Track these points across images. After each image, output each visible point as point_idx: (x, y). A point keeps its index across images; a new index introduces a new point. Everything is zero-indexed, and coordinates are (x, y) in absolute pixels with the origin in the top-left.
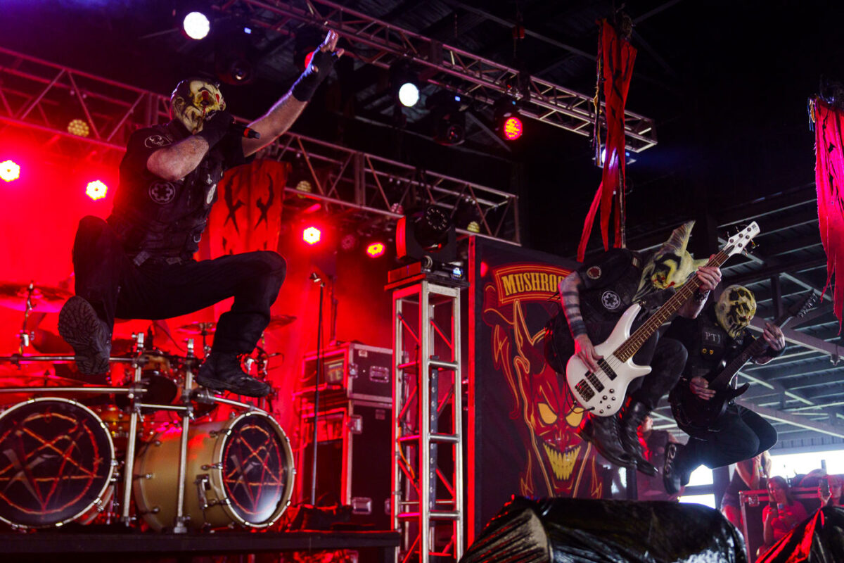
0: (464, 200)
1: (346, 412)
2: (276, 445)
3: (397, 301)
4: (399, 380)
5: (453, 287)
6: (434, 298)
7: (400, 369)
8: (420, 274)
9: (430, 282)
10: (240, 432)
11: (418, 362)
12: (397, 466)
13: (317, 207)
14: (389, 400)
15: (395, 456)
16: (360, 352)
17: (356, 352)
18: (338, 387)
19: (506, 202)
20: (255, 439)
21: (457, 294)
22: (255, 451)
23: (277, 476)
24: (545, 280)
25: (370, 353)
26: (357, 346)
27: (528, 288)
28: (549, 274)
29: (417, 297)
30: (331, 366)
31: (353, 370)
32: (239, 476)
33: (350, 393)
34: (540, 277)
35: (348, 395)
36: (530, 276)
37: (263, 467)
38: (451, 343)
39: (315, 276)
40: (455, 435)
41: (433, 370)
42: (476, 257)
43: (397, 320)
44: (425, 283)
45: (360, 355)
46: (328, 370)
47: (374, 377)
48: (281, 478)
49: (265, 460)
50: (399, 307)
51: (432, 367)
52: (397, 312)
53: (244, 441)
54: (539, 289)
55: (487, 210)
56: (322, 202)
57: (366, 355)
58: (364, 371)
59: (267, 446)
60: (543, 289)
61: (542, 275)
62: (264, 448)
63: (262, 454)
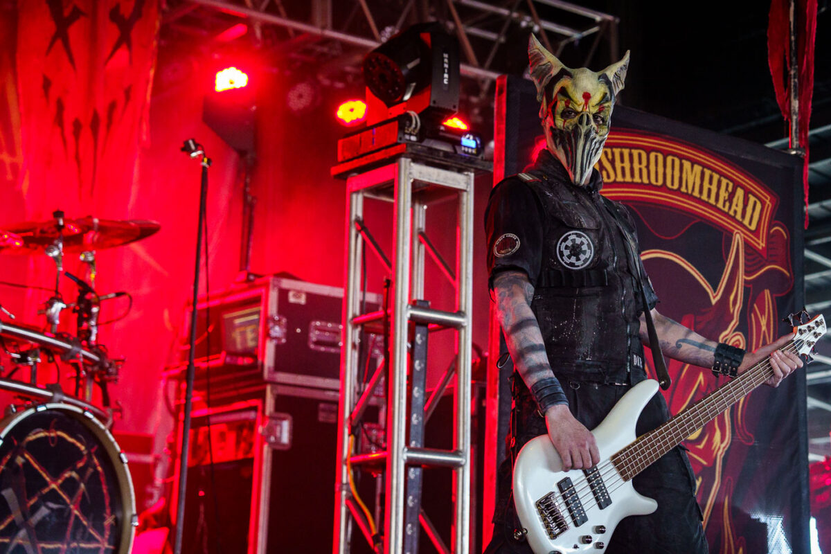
0: (518, 24)
1: (260, 408)
2: (100, 469)
3: (354, 196)
4: (354, 346)
5: (460, 171)
6: (422, 192)
7: (355, 325)
8: (397, 144)
9: (416, 159)
10: (24, 444)
11: (389, 311)
12: (343, 510)
13: (240, 29)
14: (334, 383)
15: (340, 491)
16: (291, 294)
17: (283, 294)
18: (246, 361)
19: (595, 29)
20: (56, 457)
21: (468, 184)
22: (54, 481)
23: (101, 531)
24: (640, 163)
25: (310, 296)
26: (286, 283)
27: (608, 177)
28: (648, 150)
29: (390, 189)
30: (237, 321)
31: (277, 328)
32: (18, 529)
33: (270, 372)
34: (631, 156)
35: (266, 375)
36: (613, 154)
37: (70, 512)
38: (454, 277)
39: (193, 147)
40: (457, 453)
41: (418, 329)
42: (507, 115)
43: (353, 232)
44: (405, 162)
45: (292, 299)
46: (233, 327)
47: (318, 343)
48: (107, 533)
49: (75, 499)
50: (357, 207)
51: (414, 323)
52: (353, 218)
53: (32, 461)
54: (628, 179)
55: (563, 43)
56: (248, 21)
57: (303, 301)
58: (298, 330)
59: (81, 472)
60: (637, 179)
61: (635, 152)
62: (74, 474)
63: (70, 486)
